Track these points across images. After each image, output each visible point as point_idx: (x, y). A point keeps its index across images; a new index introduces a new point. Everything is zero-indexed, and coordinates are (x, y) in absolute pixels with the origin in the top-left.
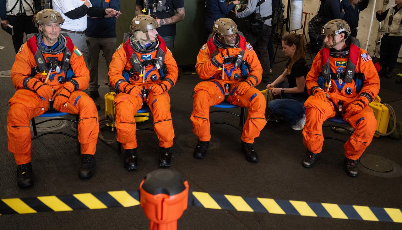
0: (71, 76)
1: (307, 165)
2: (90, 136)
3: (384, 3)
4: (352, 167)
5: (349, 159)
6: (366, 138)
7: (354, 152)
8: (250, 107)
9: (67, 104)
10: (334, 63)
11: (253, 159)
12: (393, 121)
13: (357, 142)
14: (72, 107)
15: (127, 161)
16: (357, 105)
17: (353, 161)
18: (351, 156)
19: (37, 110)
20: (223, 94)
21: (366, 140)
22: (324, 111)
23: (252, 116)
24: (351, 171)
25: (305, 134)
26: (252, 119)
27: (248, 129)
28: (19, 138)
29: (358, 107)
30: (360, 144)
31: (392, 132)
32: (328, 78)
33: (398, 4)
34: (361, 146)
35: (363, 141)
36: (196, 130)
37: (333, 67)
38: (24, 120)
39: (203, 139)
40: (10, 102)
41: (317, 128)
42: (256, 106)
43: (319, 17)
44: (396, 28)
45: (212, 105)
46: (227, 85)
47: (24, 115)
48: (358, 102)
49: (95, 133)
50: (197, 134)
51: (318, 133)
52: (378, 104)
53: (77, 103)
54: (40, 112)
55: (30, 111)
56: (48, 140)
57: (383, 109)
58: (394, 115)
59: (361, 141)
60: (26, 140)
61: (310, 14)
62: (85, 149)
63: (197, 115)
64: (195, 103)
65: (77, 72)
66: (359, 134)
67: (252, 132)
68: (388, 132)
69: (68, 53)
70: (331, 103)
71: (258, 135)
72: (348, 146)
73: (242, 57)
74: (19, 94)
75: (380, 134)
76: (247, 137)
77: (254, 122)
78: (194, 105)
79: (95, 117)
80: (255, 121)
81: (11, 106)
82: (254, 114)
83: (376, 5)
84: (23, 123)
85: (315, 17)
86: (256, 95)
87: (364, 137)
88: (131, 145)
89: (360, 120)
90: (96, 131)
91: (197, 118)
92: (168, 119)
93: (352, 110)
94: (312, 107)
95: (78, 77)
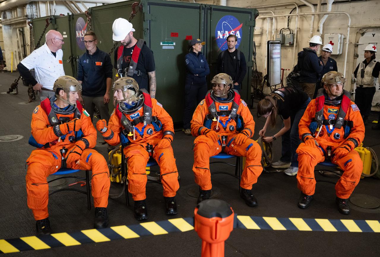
0: (80, 136)
1: (303, 206)
2: (103, 190)
3: (354, 57)
4: (344, 205)
5: (340, 199)
6: (355, 178)
7: (345, 192)
8: (247, 156)
9: (79, 162)
10: (327, 110)
11: (253, 203)
12: (375, 163)
13: (346, 182)
14: (84, 164)
15: (138, 212)
16: (344, 149)
17: (344, 200)
18: (341, 196)
19: (52, 168)
20: (220, 145)
21: (355, 180)
22: (315, 156)
23: (249, 164)
24: (343, 209)
25: (299, 178)
26: (250, 167)
27: (247, 176)
28: (39, 194)
29: (345, 150)
30: (349, 184)
31: (375, 173)
32: (320, 124)
33: (367, 58)
34: (351, 186)
35: (352, 181)
36: (198, 181)
37: (325, 113)
38: (42, 178)
39: (205, 188)
40: (29, 162)
41: (310, 172)
42: (253, 155)
43: (296, 72)
44: (368, 80)
45: (211, 156)
46: (224, 137)
47: (42, 172)
48: (345, 145)
49: (107, 186)
50: (199, 183)
51: (311, 176)
52: (360, 148)
53: (89, 160)
54: (55, 170)
55: (47, 169)
56: (58, 198)
57: (365, 152)
58: (376, 157)
59: (351, 181)
60: (45, 196)
61: (286, 70)
62: (98, 203)
63: (198, 166)
64: (196, 155)
65: (86, 131)
66: (348, 174)
67: (250, 178)
68: (372, 173)
69: (78, 113)
70: (320, 149)
71: (256, 181)
72: (339, 186)
73: (237, 111)
74: (35, 154)
75: (365, 176)
76: (246, 184)
77: (252, 170)
78: (195, 157)
79: (106, 172)
80: (252, 168)
81: (29, 165)
82: (251, 162)
83: (347, 59)
84: (42, 180)
85: (291, 73)
86: (252, 145)
87: (353, 177)
88: (141, 197)
89: (348, 162)
90: (108, 185)
91: (199, 169)
92: (174, 171)
93: (340, 153)
94: (303, 154)
95: (87, 136)
